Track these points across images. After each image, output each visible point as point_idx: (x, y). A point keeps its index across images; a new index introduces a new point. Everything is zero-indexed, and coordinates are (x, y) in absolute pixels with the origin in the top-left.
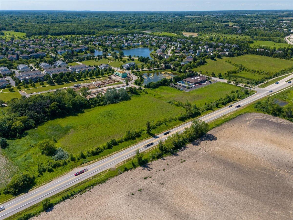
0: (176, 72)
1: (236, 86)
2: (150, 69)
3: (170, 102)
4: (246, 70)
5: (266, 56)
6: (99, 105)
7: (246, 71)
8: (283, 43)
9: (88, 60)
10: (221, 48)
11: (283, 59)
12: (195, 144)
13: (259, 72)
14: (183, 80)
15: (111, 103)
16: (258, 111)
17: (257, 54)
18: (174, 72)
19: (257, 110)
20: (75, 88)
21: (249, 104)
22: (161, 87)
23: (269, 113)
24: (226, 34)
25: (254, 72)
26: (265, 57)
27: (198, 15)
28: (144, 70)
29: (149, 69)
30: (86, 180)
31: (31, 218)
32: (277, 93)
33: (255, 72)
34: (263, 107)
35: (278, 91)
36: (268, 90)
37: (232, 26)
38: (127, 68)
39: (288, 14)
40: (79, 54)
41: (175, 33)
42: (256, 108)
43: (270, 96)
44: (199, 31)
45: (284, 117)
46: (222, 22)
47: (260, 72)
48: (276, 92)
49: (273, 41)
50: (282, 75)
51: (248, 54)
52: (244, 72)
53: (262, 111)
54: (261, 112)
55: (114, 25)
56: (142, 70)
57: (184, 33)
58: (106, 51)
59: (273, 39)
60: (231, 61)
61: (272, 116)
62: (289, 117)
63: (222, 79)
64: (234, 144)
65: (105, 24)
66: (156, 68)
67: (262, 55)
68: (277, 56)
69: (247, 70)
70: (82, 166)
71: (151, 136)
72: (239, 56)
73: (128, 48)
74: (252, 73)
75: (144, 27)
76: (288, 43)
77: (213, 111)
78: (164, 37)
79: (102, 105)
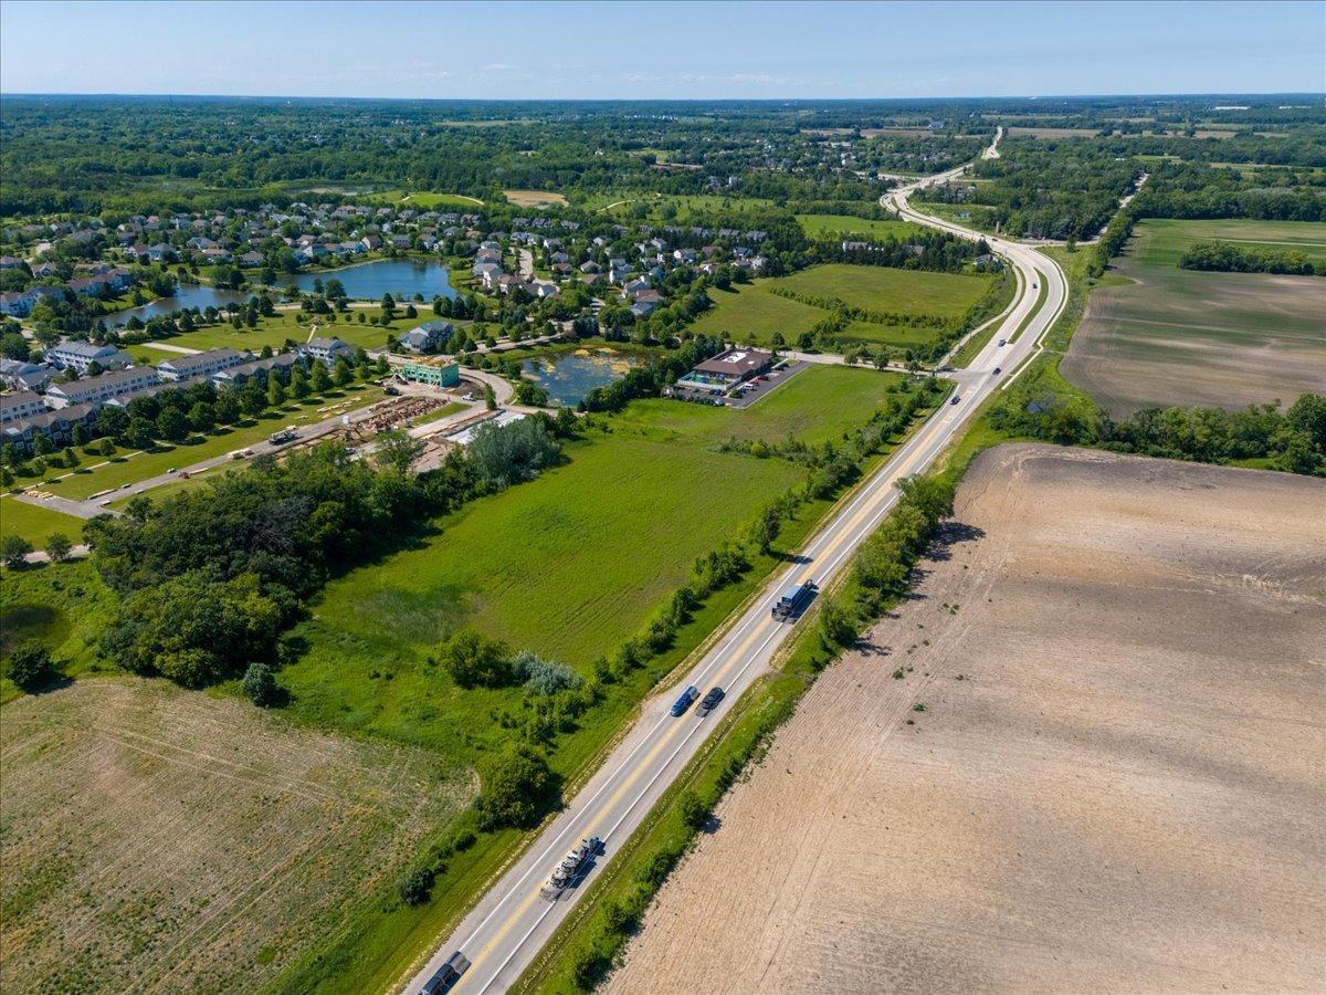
0: (629, 345)
1: (881, 370)
2: (524, 343)
3: (726, 449)
4: (866, 316)
5: (885, 265)
6: (474, 496)
7: (864, 320)
8: (888, 219)
9: (195, 329)
10: (720, 245)
11: (939, 271)
12: (936, 558)
13: (911, 320)
14: (690, 370)
15: (512, 484)
16: (1011, 437)
17: (851, 262)
18: (623, 345)
19: (1007, 435)
20: (280, 451)
21: (969, 420)
22: (634, 403)
23: (1046, 438)
24: (677, 193)
25: (894, 321)
26: (881, 269)
27: (488, 120)
28: (498, 347)
29: (519, 344)
30: (721, 724)
31: (681, 862)
32: (1013, 378)
33: (897, 320)
34: (1023, 423)
35: (1014, 372)
36: (983, 374)
37: (667, 161)
38: (425, 347)
39: (819, 118)
40: (107, 306)
41: (470, 194)
42: (999, 428)
43: (1004, 388)
44: (561, 186)
45: (1093, 443)
46: (619, 146)
47: (914, 318)
48: (1010, 378)
49: (853, 214)
50: (984, 322)
51: (820, 261)
52: (857, 323)
53: (1022, 435)
54: (1020, 439)
55: (130, 163)
56: (493, 351)
57: (510, 195)
58: (241, 286)
59: (853, 210)
60: (794, 291)
61: (1059, 446)
62: (1108, 441)
63: (815, 352)
64: (1041, 537)
65: (83, 160)
66: (543, 338)
67: (871, 263)
68: (919, 265)
69: (869, 318)
70: (663, 691)
71: (782, 560)
72: (801, 273)
73: (323, 265)
74: (890, 325)
75: (296, 169)
76: (906, 220)
77: (885, 458)
78: (445, 212)
79: (483, 495)
